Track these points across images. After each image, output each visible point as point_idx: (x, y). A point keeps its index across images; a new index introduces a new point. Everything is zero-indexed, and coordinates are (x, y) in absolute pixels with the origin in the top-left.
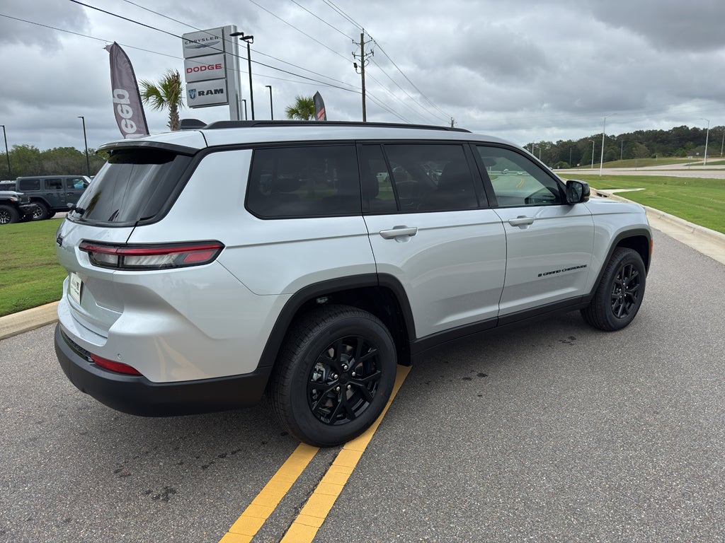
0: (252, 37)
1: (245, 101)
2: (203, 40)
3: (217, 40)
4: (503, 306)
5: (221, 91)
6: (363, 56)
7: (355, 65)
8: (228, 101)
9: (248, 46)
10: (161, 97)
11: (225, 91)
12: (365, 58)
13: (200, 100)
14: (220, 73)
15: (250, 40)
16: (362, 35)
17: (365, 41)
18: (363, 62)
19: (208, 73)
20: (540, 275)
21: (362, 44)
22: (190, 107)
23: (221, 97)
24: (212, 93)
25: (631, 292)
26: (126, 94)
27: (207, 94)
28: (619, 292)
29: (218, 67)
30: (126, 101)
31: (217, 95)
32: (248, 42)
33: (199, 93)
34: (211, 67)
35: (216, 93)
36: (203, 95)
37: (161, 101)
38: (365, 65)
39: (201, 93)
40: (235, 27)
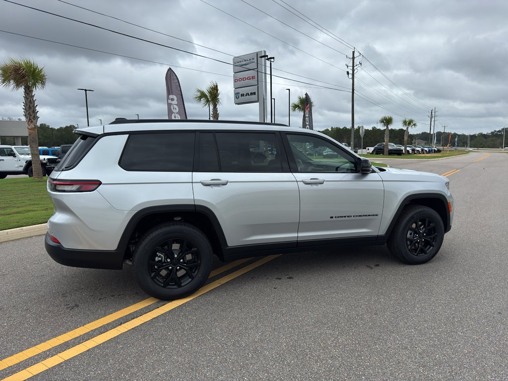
0: (273, 58)
1: (274, 99)
2: (245, 61)
3: (253, 61)
4: (300, 235)
5: (254, 93)
6: (353, 66)
7: (348, 73)
8: (258, 100)
9: (271, 63)
10: (208, 99)
11: (257, 93)
12: (355, 68)
13: (242, 99)
14: (254, 82)
15: (272, 60)
16: (354, 52)
17: (355, 56)
18: (353, 70)
19: (247, 82)
20: (332, 217)
21: (353, 58)
22: (236, 104)
23: (254, 97)
24: (249, 95)
25: (429, 238)
26: (175, 97)
27: (246, 95)
28: (416, 237)
29: (253, 78)
30: (175, 102)
31: (252, 96)
32: (271, 61)
33: (241, 95)
34: (249, 78)
35: (251, 95)
36: (244, 96)
37: (208, 101)
38: (355, 72)
39: (243, 95)
40: (265, 52)
